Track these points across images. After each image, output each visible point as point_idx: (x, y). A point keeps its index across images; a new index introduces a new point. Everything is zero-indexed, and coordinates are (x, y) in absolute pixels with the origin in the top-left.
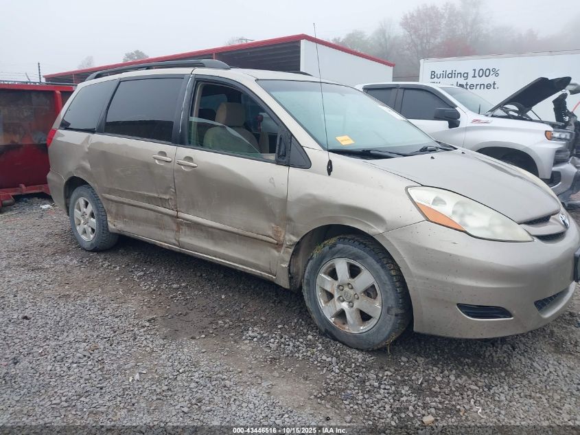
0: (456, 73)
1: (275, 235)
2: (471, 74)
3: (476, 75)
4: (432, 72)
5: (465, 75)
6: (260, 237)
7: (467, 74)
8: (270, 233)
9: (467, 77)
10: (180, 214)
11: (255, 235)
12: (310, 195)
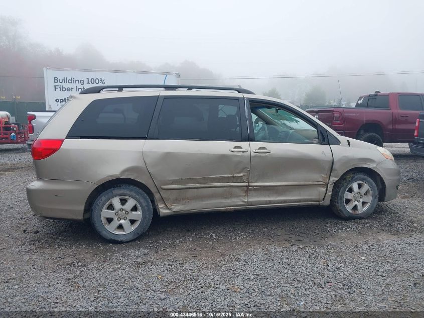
0: (75, 80)
1: (324, 180)
2: (86, 81)
3: (90, 82)
4: (55, 78)
5: (82, 82)
6: (315, 183)
7: (83, 81)
8: (321, 180)
9: (83, 83)
10: (251, 184)
11: (311, 183)
12: (344, 156)
